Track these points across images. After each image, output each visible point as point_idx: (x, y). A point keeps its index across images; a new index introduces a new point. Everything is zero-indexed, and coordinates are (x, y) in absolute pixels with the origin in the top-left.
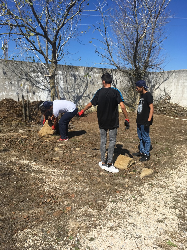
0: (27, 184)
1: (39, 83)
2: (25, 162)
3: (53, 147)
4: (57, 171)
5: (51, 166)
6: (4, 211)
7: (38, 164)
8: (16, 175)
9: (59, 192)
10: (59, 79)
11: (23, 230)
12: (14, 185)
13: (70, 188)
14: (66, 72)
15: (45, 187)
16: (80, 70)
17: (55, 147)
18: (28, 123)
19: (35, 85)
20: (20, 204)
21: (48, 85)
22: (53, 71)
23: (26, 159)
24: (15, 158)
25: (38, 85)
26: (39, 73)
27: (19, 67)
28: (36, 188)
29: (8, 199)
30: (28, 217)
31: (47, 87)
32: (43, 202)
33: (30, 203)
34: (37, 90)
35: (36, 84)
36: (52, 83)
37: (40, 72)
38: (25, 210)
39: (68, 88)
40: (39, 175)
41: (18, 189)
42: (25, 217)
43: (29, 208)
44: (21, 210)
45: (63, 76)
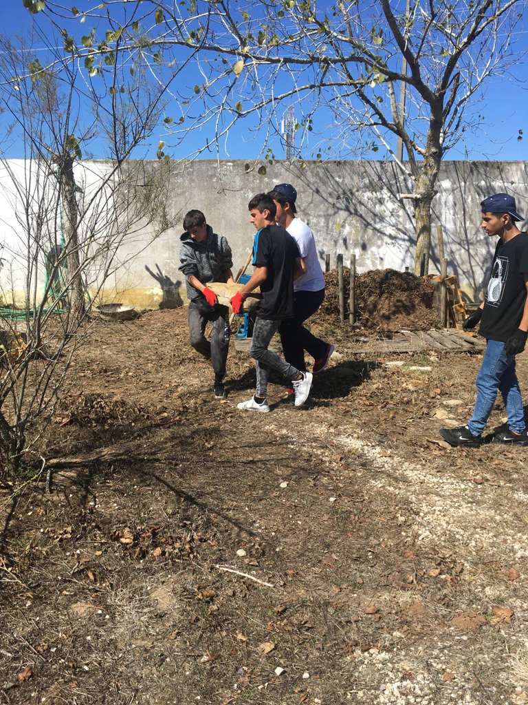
0: (364, 510)
1: (382, 219)
2: (354, 444)
3: (429, 407)
4: (449, 484)
5: (429, 464)
6: (310, 577)
7: (389, 452)
8: (333, 479)
9: (463, 552)
10: (440, 204)
11: (369, 649)
12: (330, 507)
13: (499, 544)
14: (465, 183)
15: (417, 527)
16: (511, 172)
17: (434, 407)
18: (351, 332)
19: (371, 225)
20: (350, 567)
21: (407, 223)
22: (428, 183)
23: (356, 435)
24: (324, 428)
25: (378, 226)
26: (385, 191)
27: (332, 176)
28: (391, 527)
29: (318, 544)
30: (378, 611)
31: (404, 230)
32: (416, 575)
33: (378, 570)
34: (376, 238)
35: (375, 223)
36: (422, 217)
37: (387, 188)
38: (365, 586)
39: (468, 232)
40: (395, 488)
41: (342, 519)
42: (370, 610)
43: (377, 583)
44: (355, 586)
45: (454, 193)
